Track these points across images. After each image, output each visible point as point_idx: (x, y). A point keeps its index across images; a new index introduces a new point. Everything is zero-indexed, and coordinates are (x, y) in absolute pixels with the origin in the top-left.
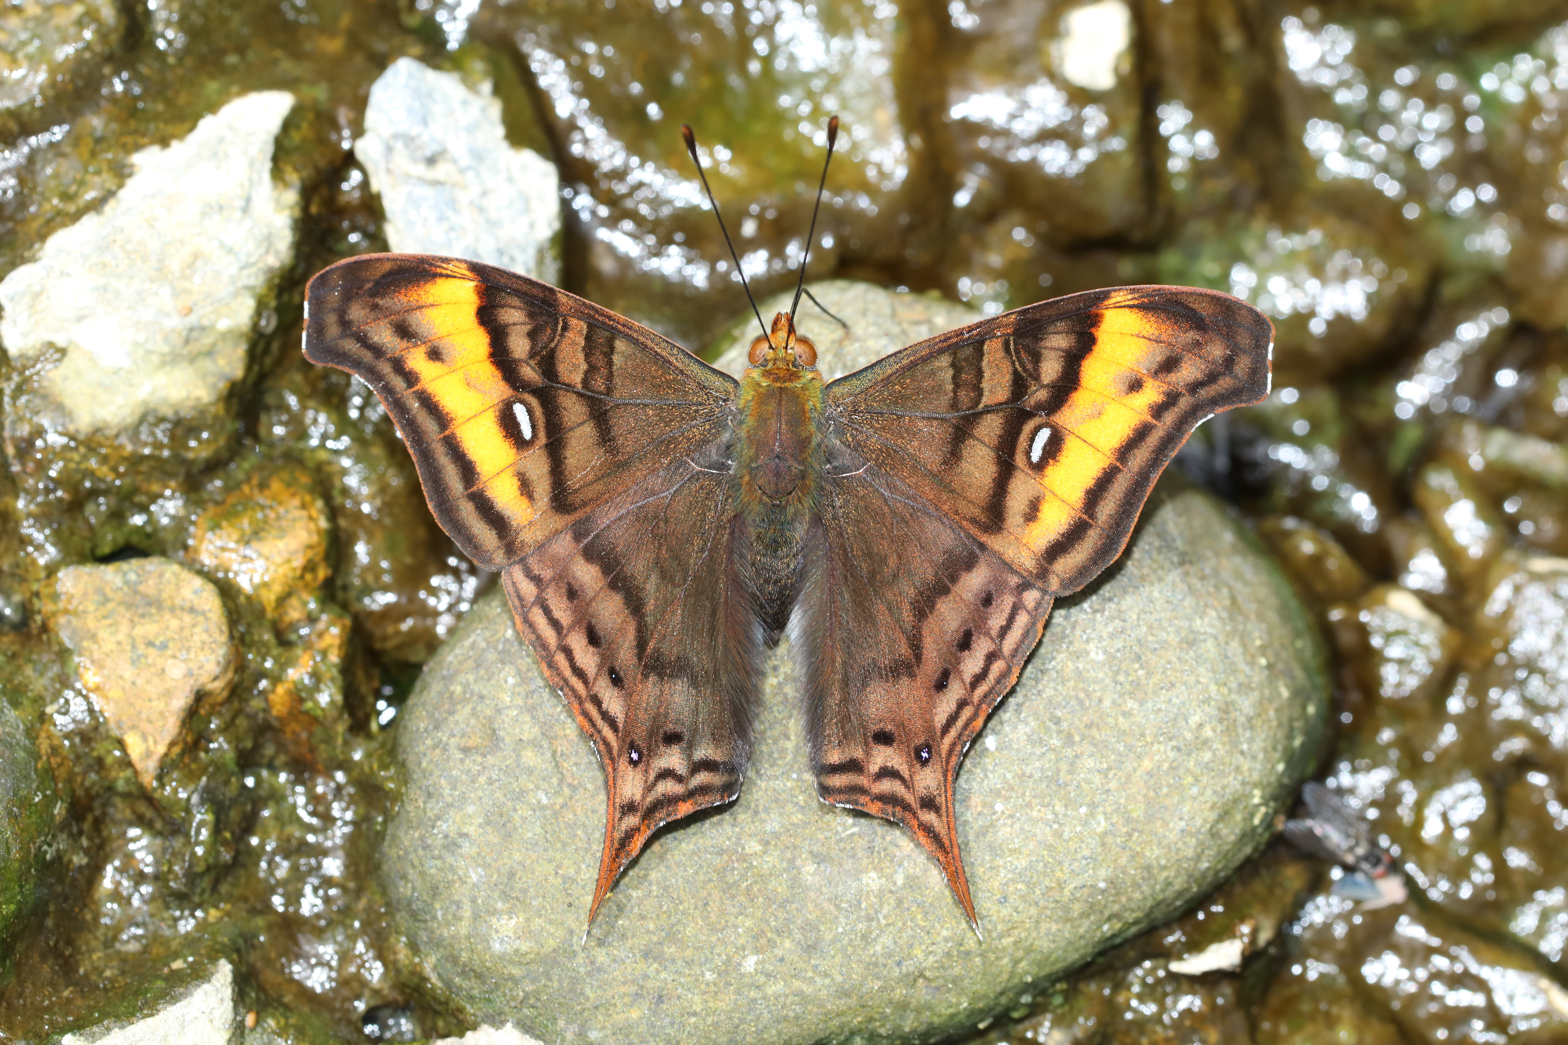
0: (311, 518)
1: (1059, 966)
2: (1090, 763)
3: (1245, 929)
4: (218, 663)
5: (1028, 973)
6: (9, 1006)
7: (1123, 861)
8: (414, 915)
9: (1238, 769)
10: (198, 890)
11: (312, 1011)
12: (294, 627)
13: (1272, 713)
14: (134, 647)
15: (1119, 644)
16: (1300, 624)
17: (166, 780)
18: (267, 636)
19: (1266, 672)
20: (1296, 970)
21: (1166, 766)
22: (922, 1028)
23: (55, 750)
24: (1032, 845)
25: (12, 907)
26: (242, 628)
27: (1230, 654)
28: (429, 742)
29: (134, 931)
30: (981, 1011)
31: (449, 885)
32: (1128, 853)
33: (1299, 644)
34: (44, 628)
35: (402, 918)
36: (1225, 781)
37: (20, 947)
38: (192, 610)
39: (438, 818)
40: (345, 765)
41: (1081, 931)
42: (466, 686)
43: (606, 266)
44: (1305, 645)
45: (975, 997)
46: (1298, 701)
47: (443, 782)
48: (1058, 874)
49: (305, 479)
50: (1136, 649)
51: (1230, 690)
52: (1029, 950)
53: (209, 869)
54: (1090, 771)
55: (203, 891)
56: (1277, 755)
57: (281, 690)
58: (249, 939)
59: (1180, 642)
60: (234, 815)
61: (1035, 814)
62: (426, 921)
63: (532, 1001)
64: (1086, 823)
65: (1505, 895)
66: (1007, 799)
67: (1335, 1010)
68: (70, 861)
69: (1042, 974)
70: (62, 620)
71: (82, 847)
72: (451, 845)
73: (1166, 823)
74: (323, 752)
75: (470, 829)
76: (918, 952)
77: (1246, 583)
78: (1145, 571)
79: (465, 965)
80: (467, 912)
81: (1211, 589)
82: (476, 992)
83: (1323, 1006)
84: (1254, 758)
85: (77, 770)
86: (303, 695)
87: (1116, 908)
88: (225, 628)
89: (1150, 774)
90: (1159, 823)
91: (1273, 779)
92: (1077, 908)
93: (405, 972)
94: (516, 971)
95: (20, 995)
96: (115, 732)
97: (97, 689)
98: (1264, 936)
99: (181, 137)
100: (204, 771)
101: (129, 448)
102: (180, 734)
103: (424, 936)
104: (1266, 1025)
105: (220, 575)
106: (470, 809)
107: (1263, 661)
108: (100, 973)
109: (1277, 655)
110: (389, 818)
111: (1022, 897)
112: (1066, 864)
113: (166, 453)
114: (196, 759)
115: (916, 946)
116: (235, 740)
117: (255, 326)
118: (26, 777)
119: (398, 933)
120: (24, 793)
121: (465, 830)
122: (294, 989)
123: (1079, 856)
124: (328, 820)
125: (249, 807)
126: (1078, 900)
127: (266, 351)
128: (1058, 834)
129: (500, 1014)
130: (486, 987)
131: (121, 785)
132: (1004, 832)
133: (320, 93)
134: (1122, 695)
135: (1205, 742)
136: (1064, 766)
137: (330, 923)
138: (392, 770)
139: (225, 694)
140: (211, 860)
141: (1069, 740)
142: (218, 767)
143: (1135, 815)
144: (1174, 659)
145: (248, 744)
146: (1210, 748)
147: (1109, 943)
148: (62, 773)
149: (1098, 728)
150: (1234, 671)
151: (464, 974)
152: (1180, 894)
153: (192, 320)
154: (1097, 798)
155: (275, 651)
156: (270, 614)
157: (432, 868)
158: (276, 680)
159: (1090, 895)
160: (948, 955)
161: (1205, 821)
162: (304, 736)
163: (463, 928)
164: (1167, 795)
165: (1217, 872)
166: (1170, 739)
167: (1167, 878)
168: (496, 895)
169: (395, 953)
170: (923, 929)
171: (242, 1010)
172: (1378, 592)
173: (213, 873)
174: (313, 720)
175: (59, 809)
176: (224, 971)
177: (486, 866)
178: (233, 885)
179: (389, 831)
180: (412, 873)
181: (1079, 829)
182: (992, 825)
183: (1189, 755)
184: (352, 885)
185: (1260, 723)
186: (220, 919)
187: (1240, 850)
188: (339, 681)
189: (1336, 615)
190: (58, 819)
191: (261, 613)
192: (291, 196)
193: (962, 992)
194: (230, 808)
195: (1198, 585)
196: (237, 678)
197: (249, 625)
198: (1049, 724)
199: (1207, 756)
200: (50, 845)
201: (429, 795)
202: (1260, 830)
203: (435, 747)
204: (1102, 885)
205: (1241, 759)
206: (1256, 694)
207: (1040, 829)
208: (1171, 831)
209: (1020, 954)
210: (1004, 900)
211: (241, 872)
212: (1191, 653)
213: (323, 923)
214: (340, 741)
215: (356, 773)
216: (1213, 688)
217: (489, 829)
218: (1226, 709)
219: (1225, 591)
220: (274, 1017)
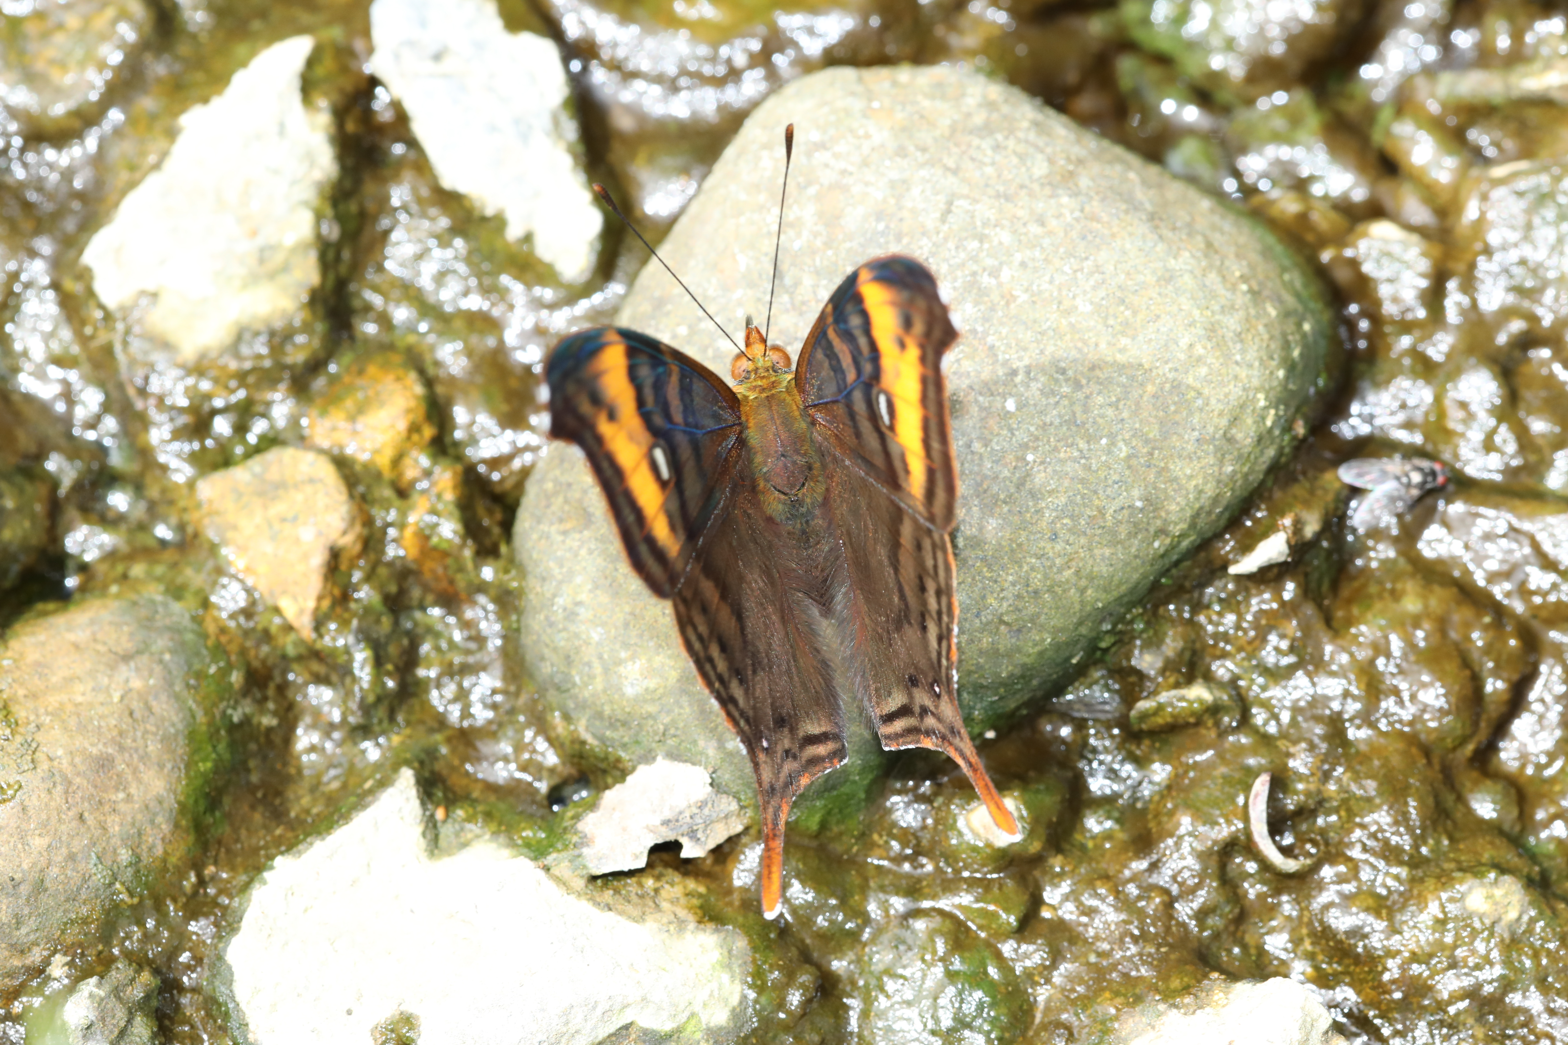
0: (405, 388)
1: (1123, 589)
2: (1100, 400)
3: (1287, 521)
4: (343, 519)
5: (1098, 600)
6: (228, 851)
7: (1152, 477)
8: (558, 688)
9: (1236, 377)
10: (375, 721)
11: (498, 799)
12: (413, 483)
13: (1261, 328)
14: (270, 525)
15: (1102, 293)
16: (1287, 262)
17: (323, 630)
18: (388, 493)
19: (1249, 296)
20: (1359, 562)
21: (1168, 386)
22: (1018, 671)
23: (223, 630)
24: (1066, 483)
25: (209, 765)
26: (361, 489)
27: (1208, 283)
28: (535, 536)
29: (333, 772)
30: (1067, 644)
31: (577, 650)
32: (1154, 470)
33: (1287, 277)
34: (196, 535)
35: (552, 696)
36: (1226, 390)
37: (227, 801)
38: (311, 481)
39: (554, 596)
40: (482, 587)
41: (1133, 550)
42: (555, 481)
43: (624, 123)
44: (1295, 277)
45: (1056, 631)
46: (1291, 321)
47: (552, 564)
48: (1097, 502)
49: (397, 359)
50: (1119, 294)
51: (1213, 312)
52: (1091, 578)
53: (379, 700)
54: (1101, 407)
55: (380, 722)
56: (1274, 363)
57: (409, 533)
58: (431, 753)
59: (1158, 280)
60: (393, 650)
61: (1062, 455)
62: (568, 690)
63: (672, 731)
64: (1109, 452)
65: (1533, 458)
66: (1036, 449)
67: (1399, 586)
68: (260, 724)
69: (1111, 597)
70: (206, 521)
71: (268, 711)
72: (571, 615)
73: (1181, 436)
74: (461, 582)
75: (583, 597)
76: (991, 600)
77: (1223, 233)
78: (1115, 230)
79: (610, 718)
80: (598, 669)
81: (1184, 237)
82: (626, 739)
83: (1389, 586)
84: (1250, 366)
85: (249, 644)
86: (427, 532)
87: (1159, 523)
88: (343, 489)
89: (1155, 396)
90: (1175, 438)
91: (1275, 383)
92: (1123, 531)
93: (567, 743)
94: (651, 708)
95: (237, 840)
96: (270, 602)
97: (248, 570)
98: (1311, 529)
99: (219, 92)
100: (355, 614)
101: (233, 365)
102: (325, 587)
103: (571, 705)
104: (1340, 614)
105: (336, 451)
106: (578, 580)
107: (1244, 287)
108: (307, 812)
109: (1260, 284)
110: (519, 612)
111: (1069, 530)
112: (1101, 492)
113: (267, 363)
114: (347, 609)
115: (988, 596)
116: (381, 588)
117: (319, 237)
118: (198, 654)
119: (552, 710)
120: (197, 666)
121: (578, 599)
122: (479, 786)
123: (1110, 482)
124: (480, 640)
125: (405, 642)
126: (1121, 522)
127: (338, 259)
128: (1087, 468)
129: (650, 751)
130: (632, 732)
131: (291, 651)
132: (1039, 478)
133: (336, 33)
134: (1114, 336)
135: (1199, 359)
136: (1078, 409)
137: (501, 725)
138: (513, 573)
139: (358, 548)
140: (379, 690)
141: (1078, 386)
142: (368, 610)
143: (1151, 435)
144: (1155, 295)
145: (393, 589)
146: (1205, 364)
147: (1167, 561)
148: (233, 648)
149: (1101, 369)
150: (1214, 296)
151: (612, 726)
152: (1216, 500)
153: (260, 241)
154: (1114, 429)
155: (397, 502)
156: (387, 474)
157: (561, 640)
158: (401, 526)
159: (1131, 515)
160: (1019, 597)
161: (1217, 428)
162: (440, 571)
163: (599, 684)
164: (1176, 412)
165: (1246, 476)
166: (1166, 363)
167: (1196, 486)
168: (617, 646)
169: (554, 728)
170: (990, 579)
171: (430, 806)
172: (1360, 228)
173: (386, 703)
174: (443, 553)
175: (236, 678)
176: (407, 777)
177: (604, 624)
178: (410, 712)
179: (523, 624)
180: (546, 652)
181: (1104, 458)
182: (1028, 475)
183: (1187, 372)
184: (512, 688)
185: (1250, 337)
186: (403, 743)
187: (1262, 452)
188: (457, 513)
189: (1326, 256)
190: (237, 686)
191: (378, 476)
192: (323, 119)
193: (1042, 628)
194: (387, 644)
195: (1170, 234)
196: (365, 532)
197: (369, 487)
198: (1056, 376)
199: (1203, 371)
200: (234, 708)
201: (544, 579)
202: (1277, 432)
203: (540, 538)
204: (1139, 504)
205: (1238, 368)
206: (1242, 313)
207: (1069, 467)
208: (1187, 442)
209: (1083, 583)
210: (1054, 538)
211: (414, 701)
212: (1170, 288)
213: (494, 727)
214: (470, 565)
215: (493, 592)
216: (1196, 313)
217: (598, 592)
218: (1212, 330)
219: (1199, 238)
220: (462, 808)
